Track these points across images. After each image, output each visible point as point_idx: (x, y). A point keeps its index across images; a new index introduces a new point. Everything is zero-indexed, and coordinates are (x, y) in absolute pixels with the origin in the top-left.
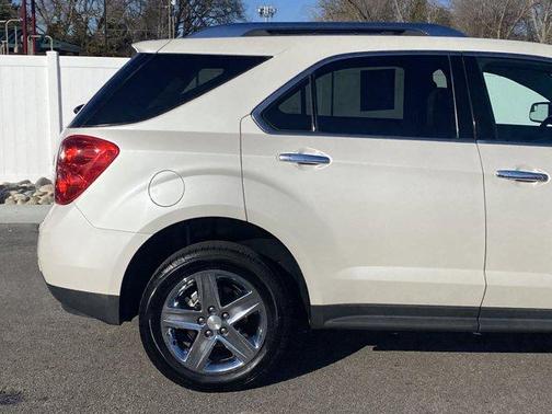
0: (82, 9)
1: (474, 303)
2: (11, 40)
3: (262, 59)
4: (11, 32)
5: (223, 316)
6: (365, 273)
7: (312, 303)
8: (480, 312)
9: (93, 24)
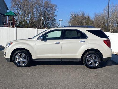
0: (26, 19)
2: (11, 25)
4: (11, 23)
9: (28, 22)
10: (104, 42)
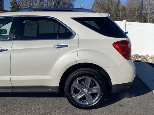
10: (115, 47)
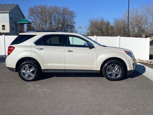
0: (44, 27)
1: (64, 69)
3: (36, 35)
5: (29, 71)
6: (49, 64)
7: (42, 69)
8: (65, 70)
